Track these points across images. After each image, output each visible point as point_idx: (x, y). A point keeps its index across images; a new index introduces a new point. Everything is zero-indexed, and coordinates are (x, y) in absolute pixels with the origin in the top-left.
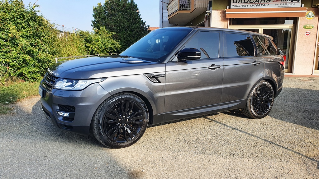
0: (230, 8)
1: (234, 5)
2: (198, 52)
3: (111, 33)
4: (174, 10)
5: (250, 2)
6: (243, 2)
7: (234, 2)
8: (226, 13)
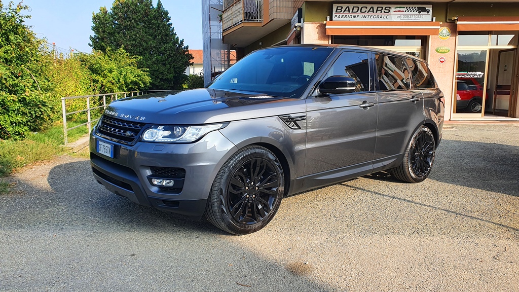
0: (331, 19)
1: (338, 15)
2: (350, 82)
3: (134, 58)
4: (235, 21)
5: (361, 12)
6: (351, 11)
7: (338, 11)
8: (327, 27)
